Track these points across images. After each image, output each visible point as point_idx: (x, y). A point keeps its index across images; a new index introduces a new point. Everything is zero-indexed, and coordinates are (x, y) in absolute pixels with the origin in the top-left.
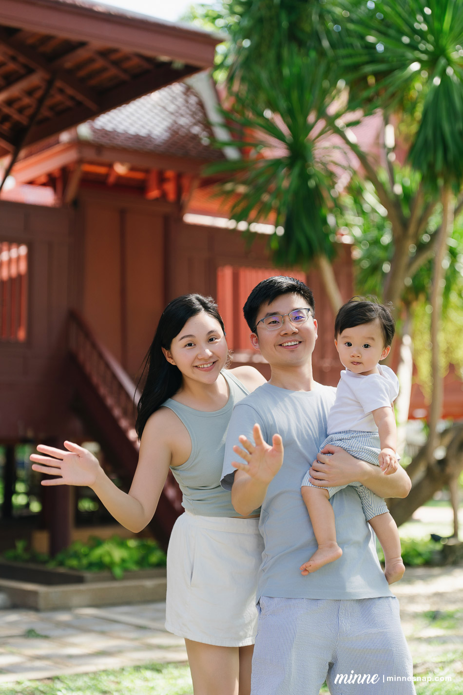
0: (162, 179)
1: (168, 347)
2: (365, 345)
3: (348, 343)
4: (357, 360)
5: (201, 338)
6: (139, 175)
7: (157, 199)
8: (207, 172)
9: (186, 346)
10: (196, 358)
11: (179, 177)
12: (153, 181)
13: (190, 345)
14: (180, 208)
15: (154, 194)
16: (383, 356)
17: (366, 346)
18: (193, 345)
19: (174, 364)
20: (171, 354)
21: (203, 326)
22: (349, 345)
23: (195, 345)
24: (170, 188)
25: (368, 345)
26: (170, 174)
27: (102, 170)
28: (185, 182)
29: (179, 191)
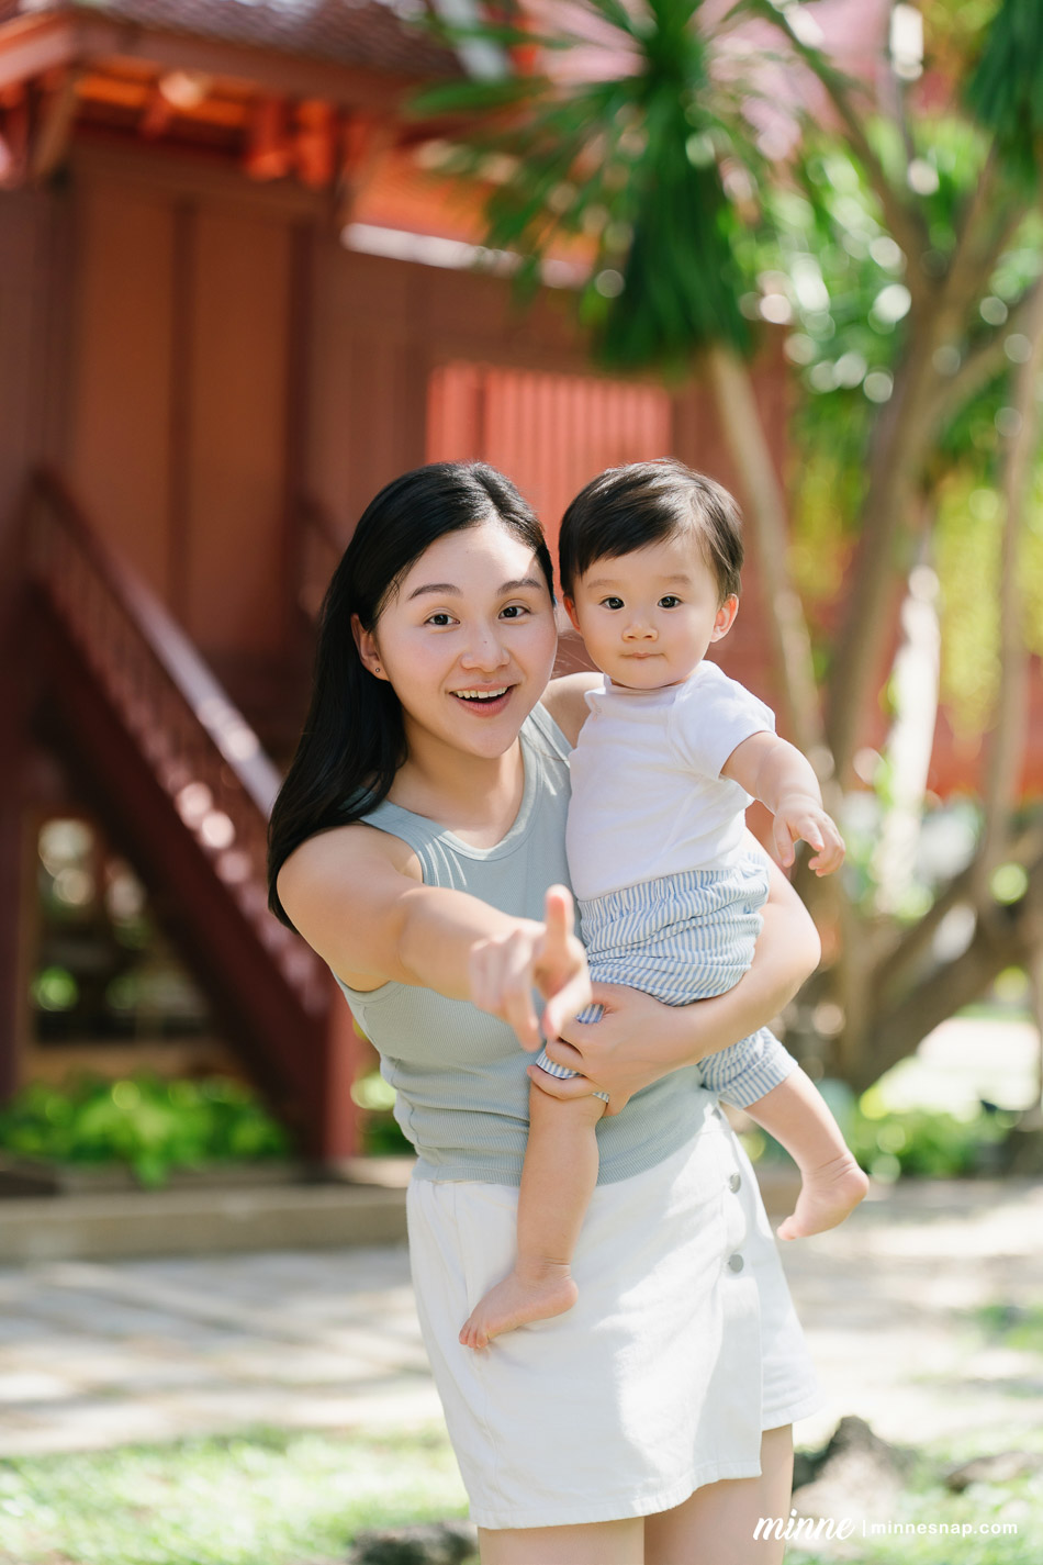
0: (291, 127)
1: (370, 622)
2: (664, 600)
3: (612, 600)
4: (641, 647)
5: (478, 603)
6: (226, 114)
7: (275, 183)
8: (418, 106)
9: (428, 621)
10: (457, 663)
11: (340, 120)
12: (267, 127)
13: (441, 620)
14: (335, 204)
15: (269, 162)
16: (718, 628)
17: (669, 602)
18: (450, 621)
19: (381, 675)
20: (376, 641)
21: (488, 563)
22: (616, 603)
23: (457, 622)
24: (313, 149)
25: (673, 599)
26: (315, 111)
27: (128, 95)
28: (357, 133)
29: (339, 157)
